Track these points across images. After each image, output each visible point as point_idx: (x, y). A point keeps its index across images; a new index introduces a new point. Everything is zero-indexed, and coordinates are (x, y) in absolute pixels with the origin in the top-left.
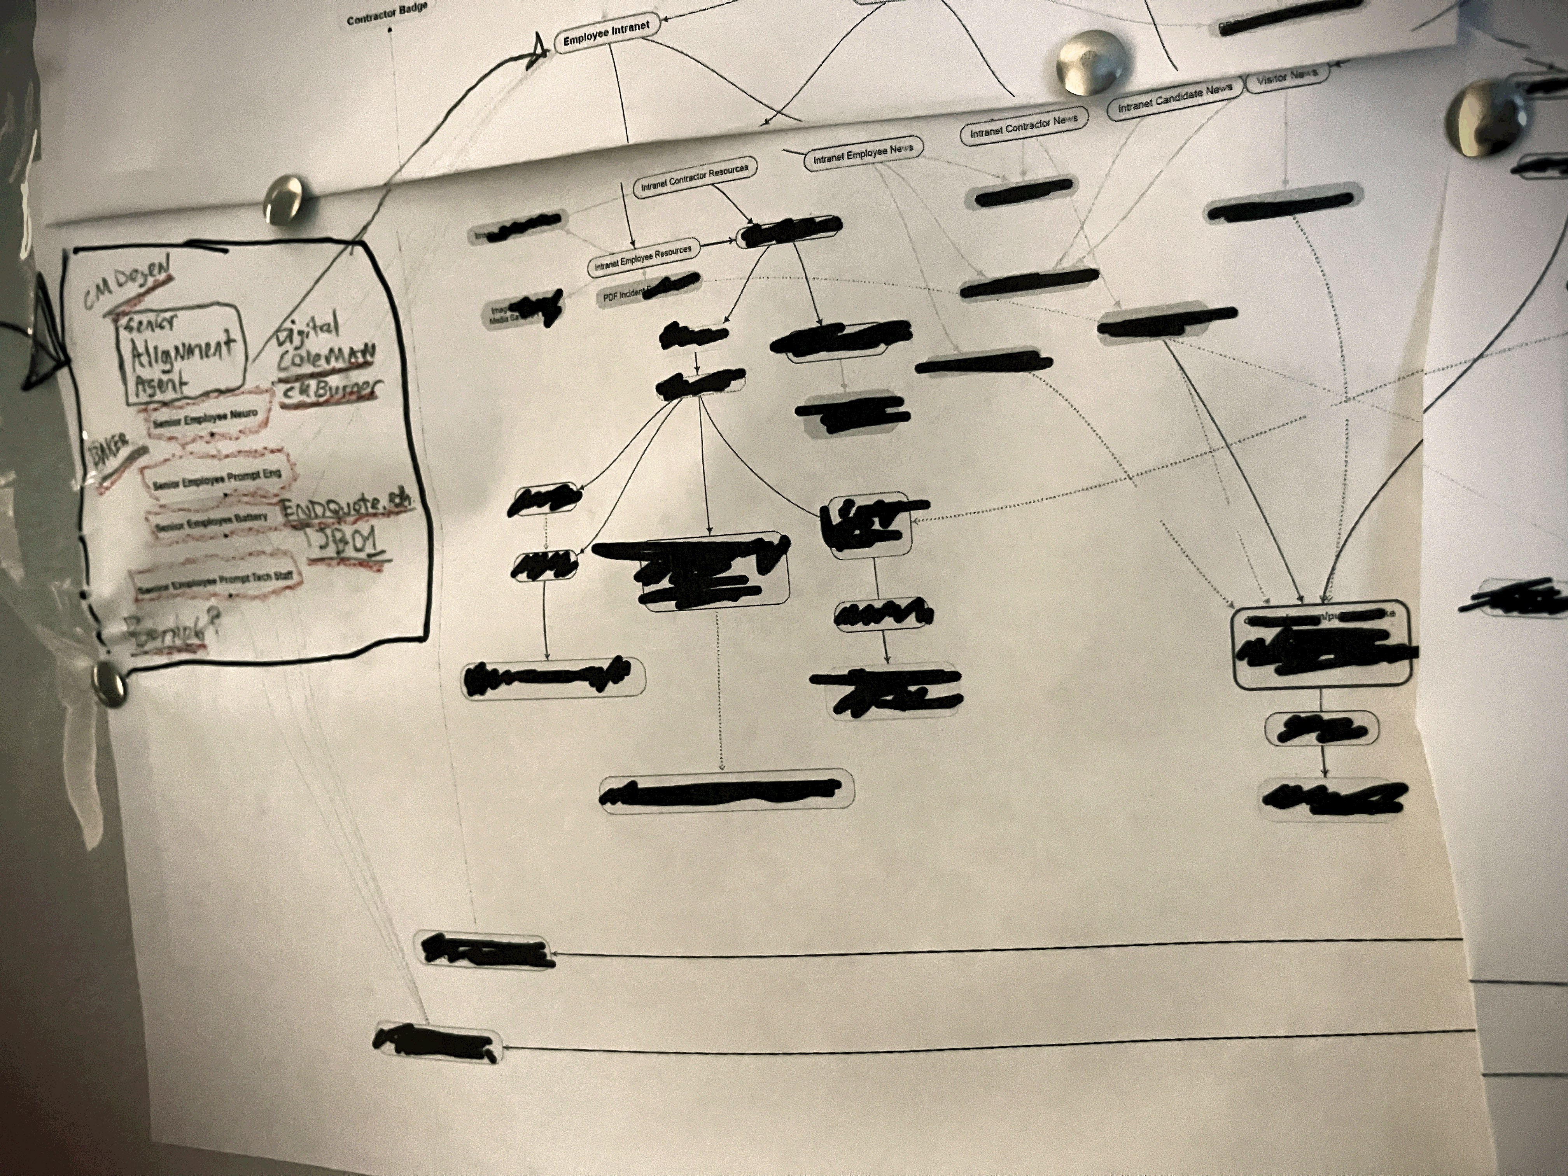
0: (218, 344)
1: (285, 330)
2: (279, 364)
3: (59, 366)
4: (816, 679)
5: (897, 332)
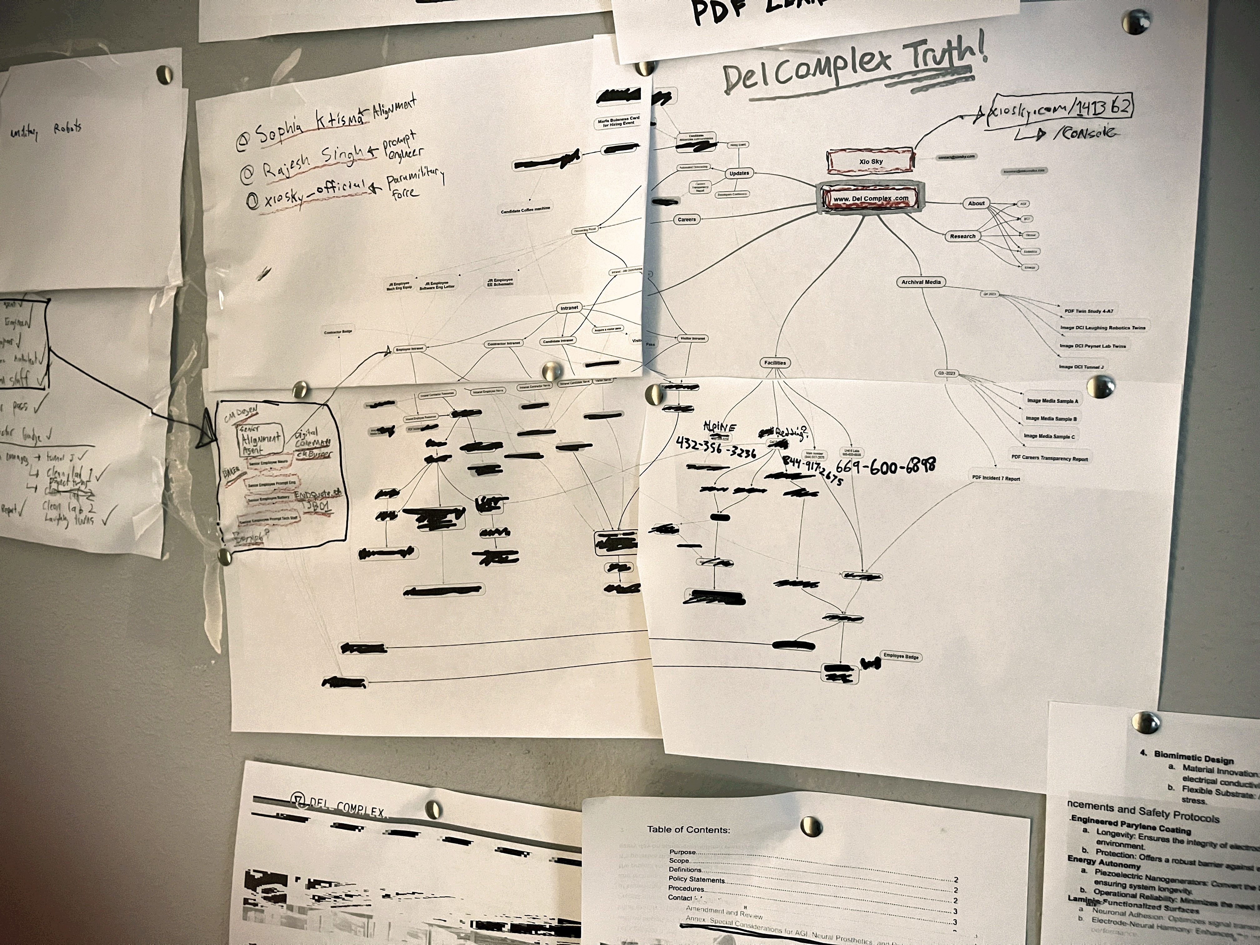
0: (274, 437)
1: (298, 433)
2: (296, 445)
3: (212, 441)
4: (474, 554)
5: (499, 445)
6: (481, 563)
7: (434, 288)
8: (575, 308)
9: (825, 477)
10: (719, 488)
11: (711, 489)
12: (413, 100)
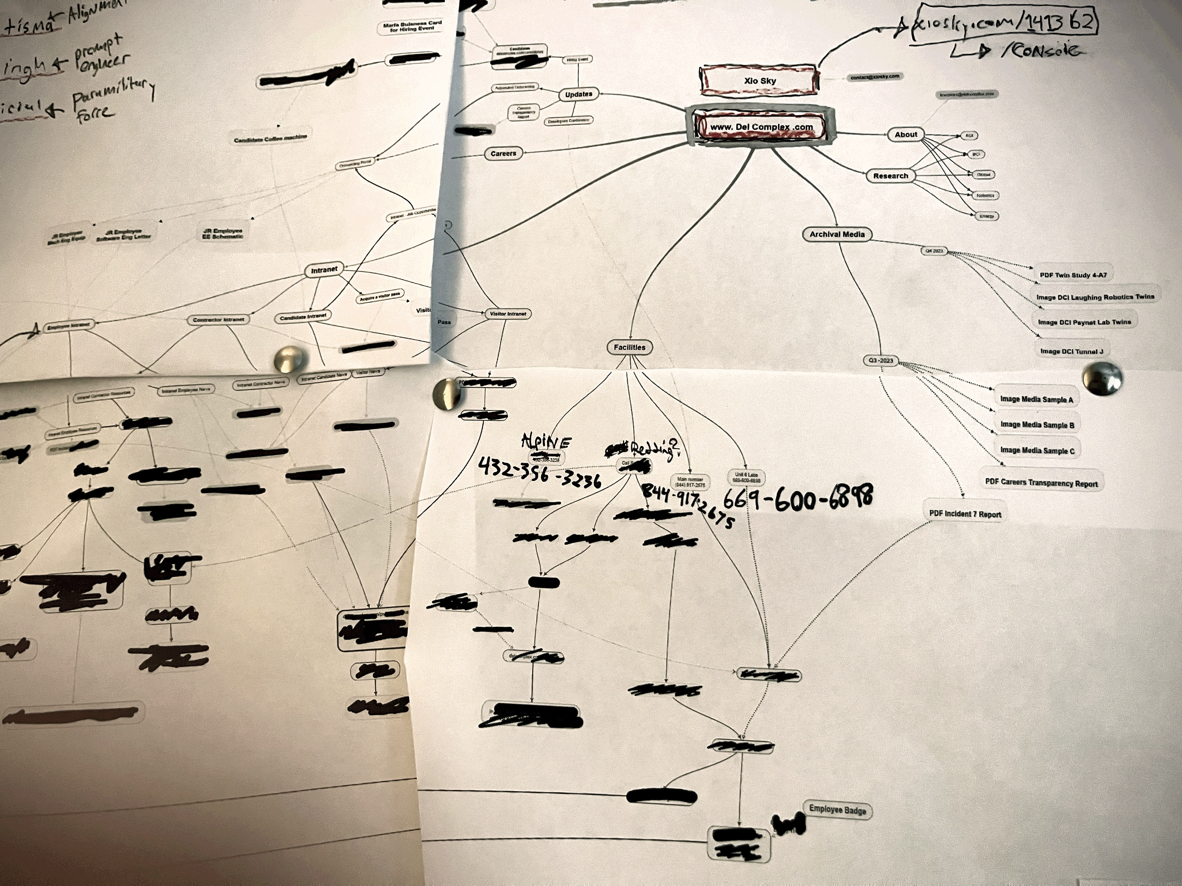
4: (131, 651)
5: (195, 473)
6: (142, 668)
7: (118, 238)
8: (333, 269)
9: (706, 516)
10: (543, 535)
11: (530, 537)
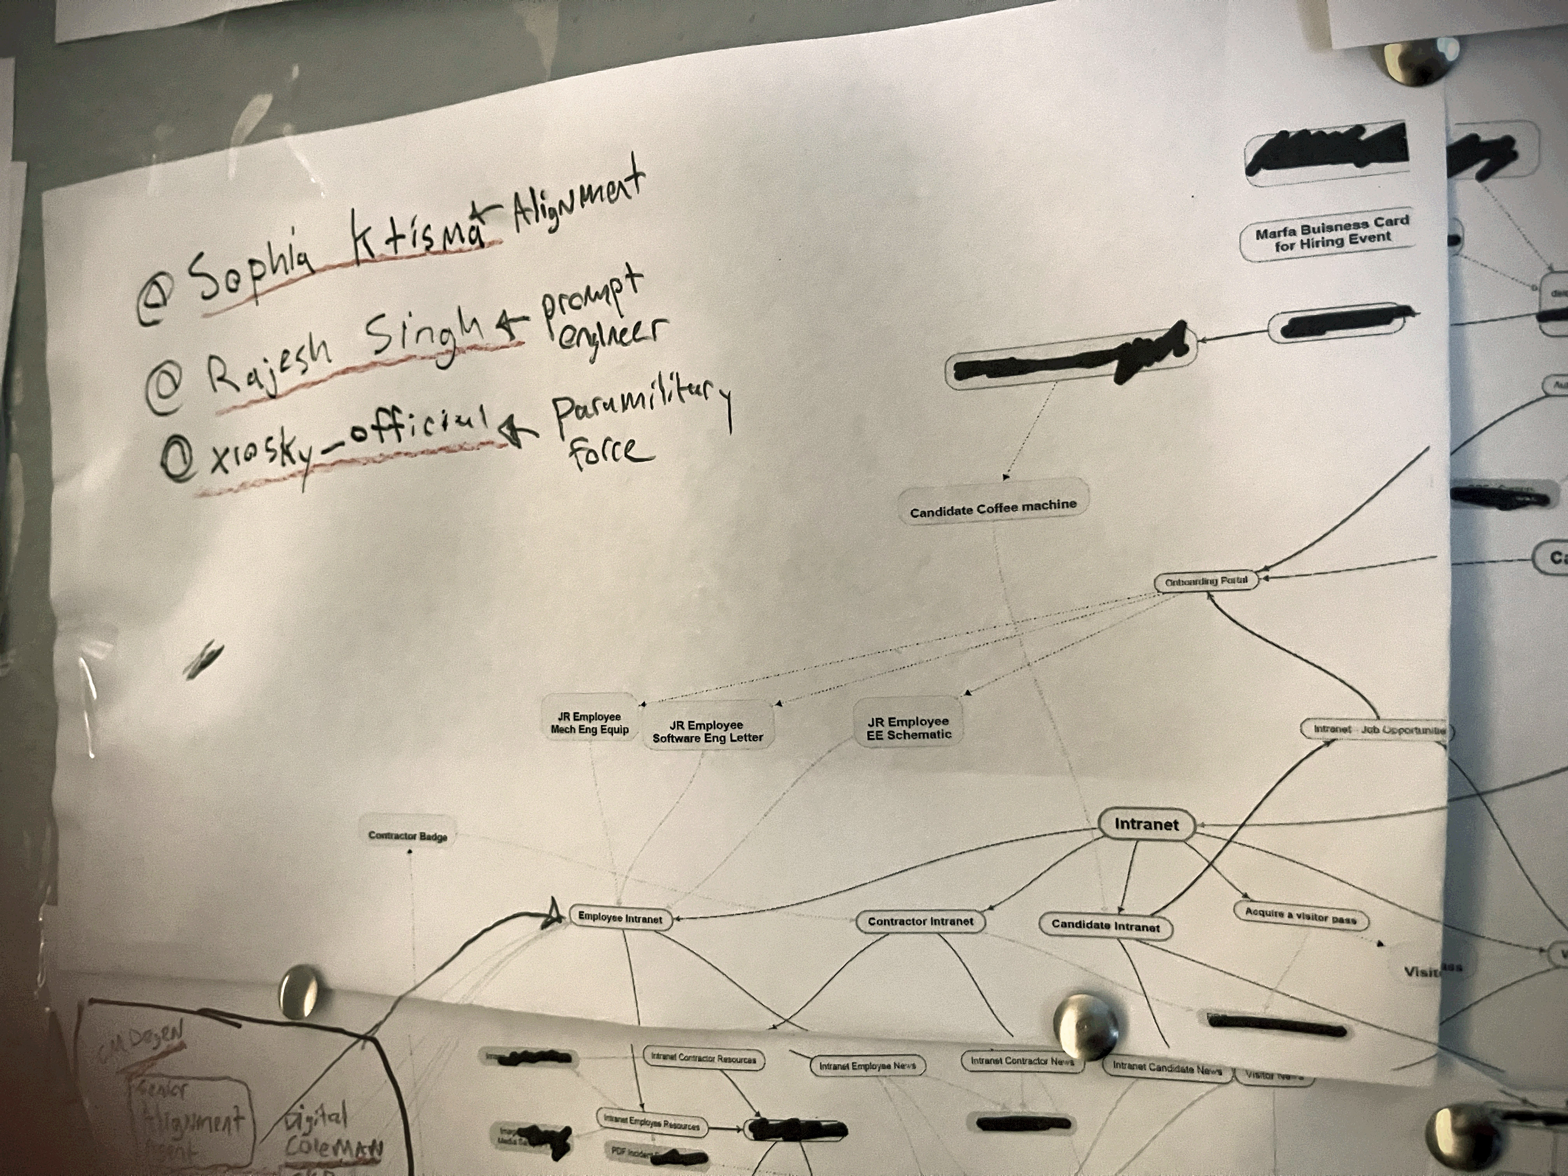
0: (228, 1119)
1: (294, 1114)
2: (287, 1148)
7: (698, 739)
8: (1168, 826)
12: (636, 175)
